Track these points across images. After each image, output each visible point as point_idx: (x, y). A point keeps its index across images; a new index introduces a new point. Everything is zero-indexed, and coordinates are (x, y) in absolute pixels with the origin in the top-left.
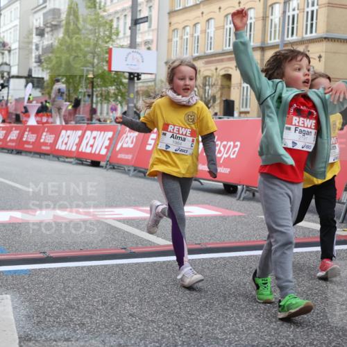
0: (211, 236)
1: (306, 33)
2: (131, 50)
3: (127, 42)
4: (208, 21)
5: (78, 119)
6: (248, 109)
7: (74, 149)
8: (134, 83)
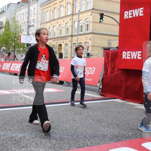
0: (55, 99)
1: (86, 31)
2: (27, 36)
3: (26, 33)
4: (54, 26)
5: (10, 59)
6: (67, 56)
7: (8, 69)
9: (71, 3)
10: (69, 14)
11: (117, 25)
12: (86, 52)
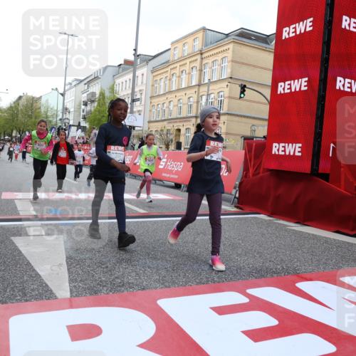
2: (130, 115)
4: (170, 102)
9: (198, 68)
10: (194, 84)
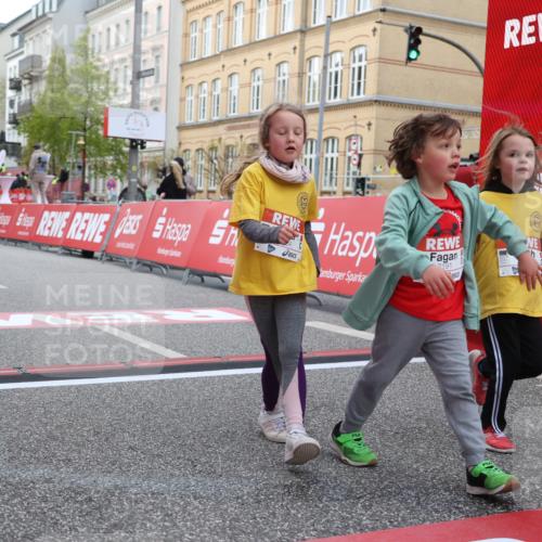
0: (234, 347)
1: (352, 94)
2: (133, 111)
3: (127, 100)
4: (230, 76)
5: (65, 197)
7: (60, 235)
8: (137, 152)
10: (289, 28)
11: (471, 73)
12: (354, 173)
